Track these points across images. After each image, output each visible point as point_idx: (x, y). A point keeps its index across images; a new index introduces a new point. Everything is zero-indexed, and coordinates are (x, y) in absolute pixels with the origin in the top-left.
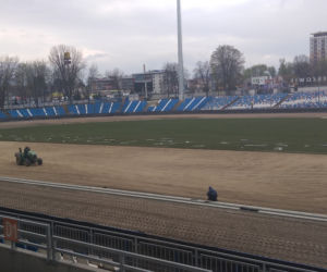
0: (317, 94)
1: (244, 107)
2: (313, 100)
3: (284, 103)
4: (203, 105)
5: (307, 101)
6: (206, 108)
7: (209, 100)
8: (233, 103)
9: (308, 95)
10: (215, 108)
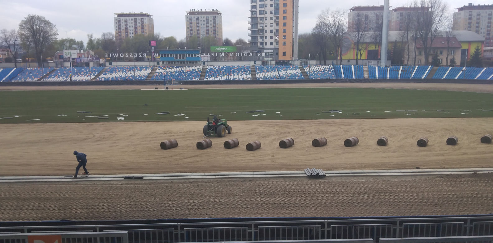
0: (131, 69)
1: (61, 79)
2: (128, 74)
3: (102, 76)
4: (14, 76)
5: (123, 75)
6: (18, 80)
7: (20, 71)
8: (49, 75)
9: (123, 69)
10: (28, 80)
